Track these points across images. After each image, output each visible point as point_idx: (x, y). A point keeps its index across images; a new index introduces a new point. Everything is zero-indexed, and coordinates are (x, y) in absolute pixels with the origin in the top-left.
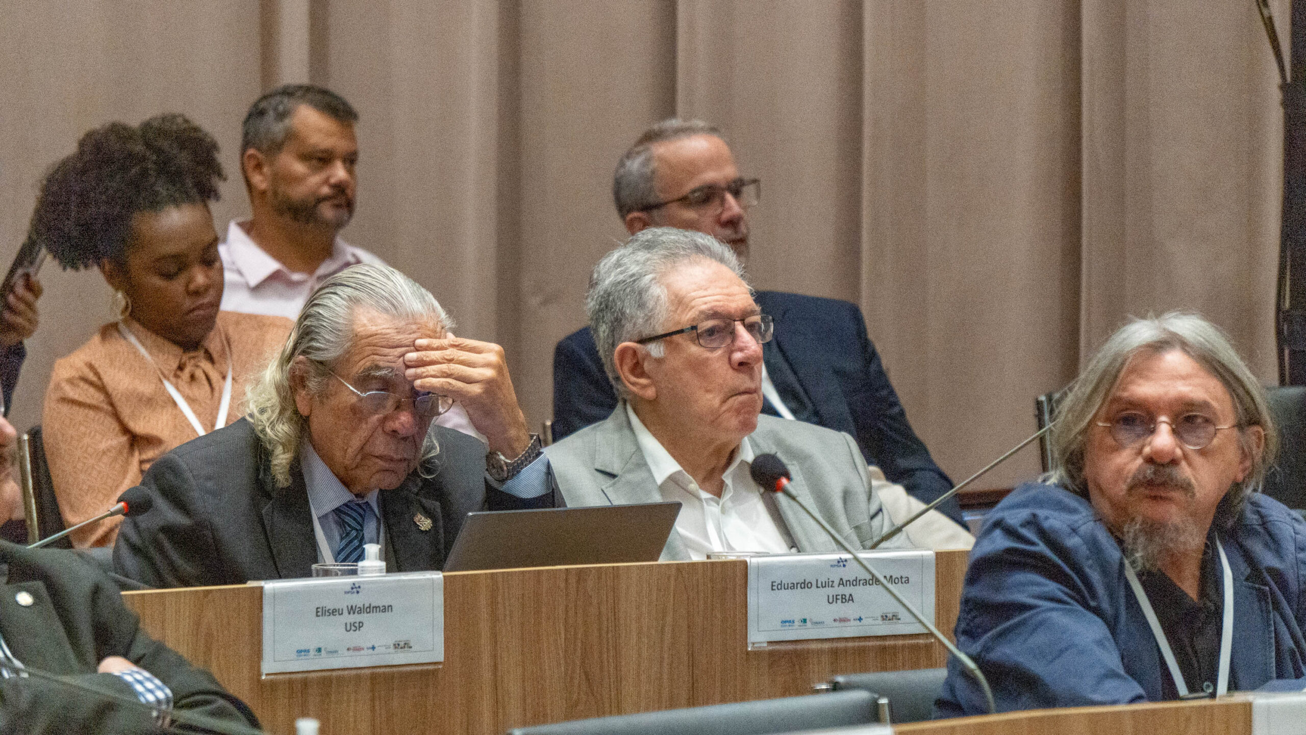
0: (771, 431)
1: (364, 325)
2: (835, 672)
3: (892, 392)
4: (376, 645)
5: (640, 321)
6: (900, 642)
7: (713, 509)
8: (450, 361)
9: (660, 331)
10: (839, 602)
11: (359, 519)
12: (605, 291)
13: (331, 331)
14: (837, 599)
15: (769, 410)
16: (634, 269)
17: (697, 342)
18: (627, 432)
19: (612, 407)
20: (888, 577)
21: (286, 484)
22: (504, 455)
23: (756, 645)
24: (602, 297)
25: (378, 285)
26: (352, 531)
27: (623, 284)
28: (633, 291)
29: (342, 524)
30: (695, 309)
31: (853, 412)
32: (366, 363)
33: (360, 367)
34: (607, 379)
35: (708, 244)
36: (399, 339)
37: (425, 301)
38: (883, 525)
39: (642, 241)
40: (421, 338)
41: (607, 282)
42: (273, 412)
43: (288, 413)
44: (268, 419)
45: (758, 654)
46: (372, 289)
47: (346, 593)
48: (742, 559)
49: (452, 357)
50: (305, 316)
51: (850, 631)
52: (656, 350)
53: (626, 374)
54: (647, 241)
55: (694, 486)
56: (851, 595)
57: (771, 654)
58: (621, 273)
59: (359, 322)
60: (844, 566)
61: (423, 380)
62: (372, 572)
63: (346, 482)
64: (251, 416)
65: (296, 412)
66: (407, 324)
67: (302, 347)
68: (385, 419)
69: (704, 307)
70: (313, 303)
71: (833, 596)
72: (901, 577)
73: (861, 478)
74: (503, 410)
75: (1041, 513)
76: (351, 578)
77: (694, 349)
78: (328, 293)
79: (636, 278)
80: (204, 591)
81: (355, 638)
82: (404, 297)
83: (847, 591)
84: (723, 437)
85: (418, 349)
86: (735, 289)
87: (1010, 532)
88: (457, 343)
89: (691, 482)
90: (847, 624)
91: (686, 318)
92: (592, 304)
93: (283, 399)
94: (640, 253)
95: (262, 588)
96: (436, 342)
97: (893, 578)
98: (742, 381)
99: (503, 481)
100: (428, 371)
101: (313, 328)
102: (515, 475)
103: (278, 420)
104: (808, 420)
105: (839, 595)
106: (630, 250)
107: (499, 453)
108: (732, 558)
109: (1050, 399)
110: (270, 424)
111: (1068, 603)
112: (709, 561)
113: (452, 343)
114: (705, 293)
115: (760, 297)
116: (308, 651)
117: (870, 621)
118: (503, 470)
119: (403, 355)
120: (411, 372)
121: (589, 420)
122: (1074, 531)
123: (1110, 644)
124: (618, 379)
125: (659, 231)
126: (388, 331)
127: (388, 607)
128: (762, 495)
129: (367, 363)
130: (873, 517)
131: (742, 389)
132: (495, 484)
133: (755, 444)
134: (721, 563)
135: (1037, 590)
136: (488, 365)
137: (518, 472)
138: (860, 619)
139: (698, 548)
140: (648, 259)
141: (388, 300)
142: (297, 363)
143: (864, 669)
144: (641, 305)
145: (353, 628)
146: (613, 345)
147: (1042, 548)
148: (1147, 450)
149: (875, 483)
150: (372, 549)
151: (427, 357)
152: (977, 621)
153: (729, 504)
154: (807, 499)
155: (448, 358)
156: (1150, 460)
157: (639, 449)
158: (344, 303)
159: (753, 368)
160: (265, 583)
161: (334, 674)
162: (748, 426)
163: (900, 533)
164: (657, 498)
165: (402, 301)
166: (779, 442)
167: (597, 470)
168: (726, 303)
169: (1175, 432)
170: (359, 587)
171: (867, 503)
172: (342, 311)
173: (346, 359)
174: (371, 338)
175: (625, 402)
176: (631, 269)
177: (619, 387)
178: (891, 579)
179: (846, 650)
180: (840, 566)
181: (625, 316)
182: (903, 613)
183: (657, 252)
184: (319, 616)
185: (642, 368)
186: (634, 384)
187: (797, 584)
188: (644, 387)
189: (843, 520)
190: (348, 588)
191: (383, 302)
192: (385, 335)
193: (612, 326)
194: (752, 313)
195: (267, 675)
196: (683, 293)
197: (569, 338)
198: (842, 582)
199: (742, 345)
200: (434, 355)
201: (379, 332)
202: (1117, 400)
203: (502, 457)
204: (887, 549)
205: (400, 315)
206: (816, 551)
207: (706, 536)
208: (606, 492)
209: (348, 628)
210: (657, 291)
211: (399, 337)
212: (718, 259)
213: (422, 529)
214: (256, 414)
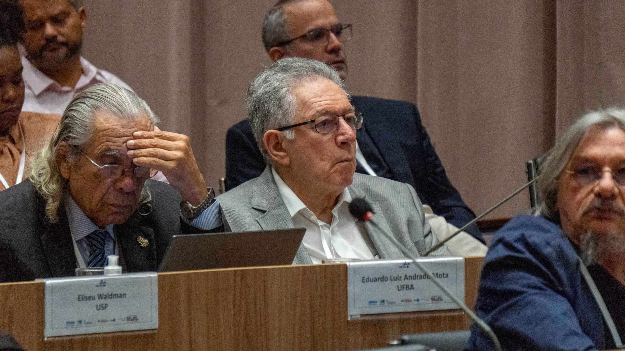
0: (362, 183)
1: (101, 123)
2: (402, 333)
3: (437, 158)
4: (116, 318)
5: (280, 117)
6: (443, 314)
7: (327, 232)
8: (155, 146)
9: (292, 123)
10: (405, 289)
11: (102, 242)
12: (258, 98)
13: (81, 126)
14: (403, 288)
15: (361, 170)
16: (276, 84)
17: (315, 130)
18: (272, 185)
19: (262, 170)
20: (435, 274)
21: (55, 221)
22: (191, 204)
23: (353, 317)
24: (256, 101)
25: (110, 97)
26: (97, 249)
27: (269, 93)
28: (275, 98)
29: (91, 245)
30: (314, 109)
31: (413, 171)
32: (102, 147)
33: (99, 149)
34: (259, 151)
35: (321, 68)
36: (123, 132)
37: (140, 107)
38: (431, 241)
39: (281, 66)
40: (137, 131)
41: (259, 92)
42: (46, 176)
43: (56, 177)
44: (44, 180)
45: (354, 322)
46: (106, 100)
47: (97, 286)
48: (344, 263)
49: (156, 144)
50: (66, 117)
51: (412, 307)
52: (289, 135)
53: (271, 150)
54: (284, 66)
55: (314, 218)
56: (412, 285)
57: (363, 322)
58: (267, 87)
59: (98, 121)
60: (408, 267)
61: (138, 158)
62: (113, 273)
63: (93, 219)
64: (32, 178)
65: (61, 176)
66: (129, 122)
67: (63, 137)
68: (115, 182)
69: (319, 108)
70: (70, 108)
71: (401, 286)
72: (444, 274)
73: (418, 212)
74: (189, 176)
75: (527, 233)
76: (100, 277)
77: (313, 134)
78: (79, 102)
79: (277, 90)
80: (8, 286)
81: (102, 314)
82: (127, 105)
83: (409, 282)
84: (332, 188)
85: (135, 138)
86: (339, 96)
87: (508, 246)
88: (159, 135)
89: (312, 215)
90: (410, 303)
91: (309, 115)
92: (249, 106)
93: (53, 169)
94: (279, 74)
95: (44, 284)
96: (147, 134)
97: (439, 274)
98: (344, 154)
99: (191, 219)
100: (141, 152)
101: (69, 124)
102: (199, 216)
103: (49, 182)
104: (384, 176)
105: (405, 285)
106: (273, 72)
107: (188, 202)
108: (338, 263)
109: (535, 161)
110: (45, 184)
111: (544, 290)
112: (324, 264)
113: (156, 134)
114: (320, 99)
115: (354, 100)
116: (74, 322)
117: (424, 301)
118: (191, 213)
119: (126, 142)
120: (131, 152)
121: (249, 177)
122: (548, 244)
123: (572, 314)
124: (266, 152)
125: (291, 60)
126: (116, 127)
127: (123, 294)
128: (356, 223)
129: (104, 147)
130: (426, 236)
131: (344, 158)
132: (187, 221)
133: (352, 191)
134: (331, 265)
135: (525, 282)
136: (178, 149)
137: (201, 213)
138: (418, 300)
139: (317, 255)
140: (284, 78)
141: (116, 107)
142: (61, 146)
143: (420, 331)
144: (280, 107)
145: (101, 308)
146: (263, 131)
147: (528, 255)
148: (597, 189)
149: (427, 215)
150: (113, 259)
151: (141, 143)
152: (488, 301)
153: (336, 228)
154: (385, 225)
155: (154, 144)
156: (599, 195)
157: (279, 195)
158: (89, 109)
159: (350, 146)
160: (46, 280)
161: (90, 336)
162: (347, 182)
163: (442, 247)
164: (291, 226)
165: (125, 107)
166: (367, 190)
167: (253, 208)
168: (334, 105)
169: (614, 178)
170: (105, 282)
171: (422, 227)
172: (87, 114)
173: (91, 143)
174: (106, 131)
175: (270, 166)
176: (274, 84)
177: (267, 157)
178: (437, 275)
179: (409, 320)
180: (405, 267)
181: (270, 114)
182: (444, 297)
183: (290, 73)
184: (80, 301)
185: (281, 145)
186: (276, 156)
187: (378, 278)
188: (282, 157)
189: (407, 238)
190: (98, 283)
191: (113, 108)
192: (114, 129)
193: (262, 120)
194: (349, 111)
195: (48, 337)
196: (306, 99)
197: (235, 126)
198: (406, 277)
199: (342, 131)
200: (145, 142)
201: (111, 127)
202: (578, 158)
203: (190, 205)
204: (435, 256)
205: (124, 117)
206: (391, 258)
207: (322, 249)
208: (259, 222)
209: (98, 308)
210: (290, 98)
211: (123, 131)
212: (328, 77)
213: (142, 246)
214: (35, 176)
